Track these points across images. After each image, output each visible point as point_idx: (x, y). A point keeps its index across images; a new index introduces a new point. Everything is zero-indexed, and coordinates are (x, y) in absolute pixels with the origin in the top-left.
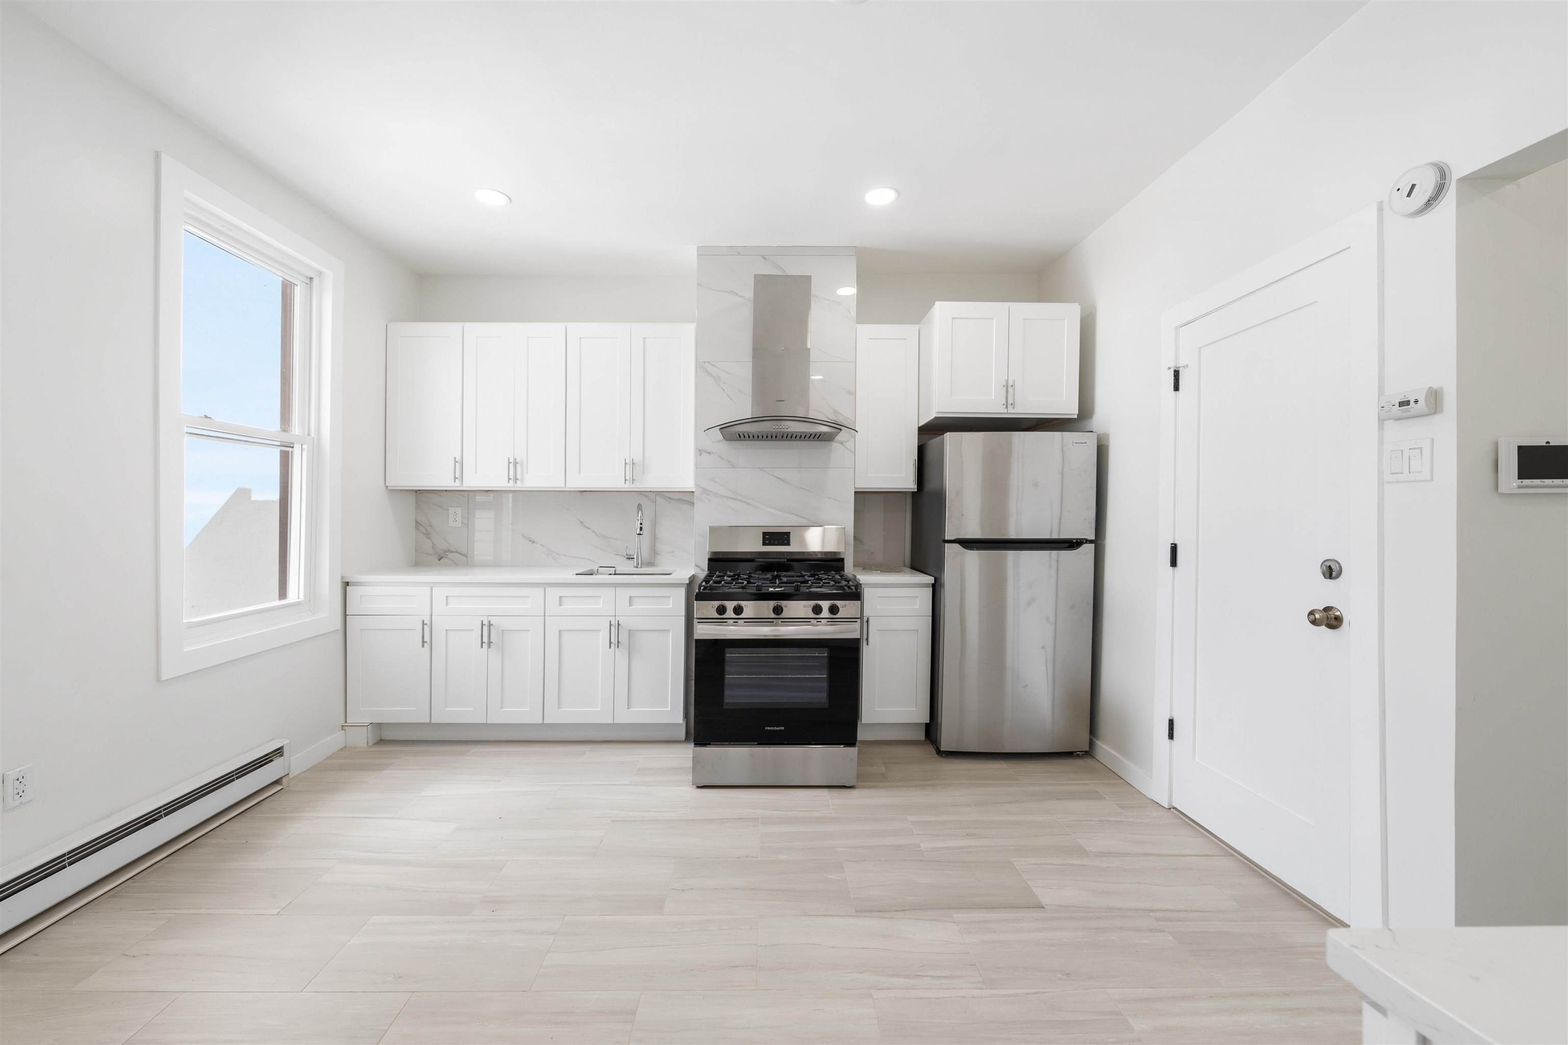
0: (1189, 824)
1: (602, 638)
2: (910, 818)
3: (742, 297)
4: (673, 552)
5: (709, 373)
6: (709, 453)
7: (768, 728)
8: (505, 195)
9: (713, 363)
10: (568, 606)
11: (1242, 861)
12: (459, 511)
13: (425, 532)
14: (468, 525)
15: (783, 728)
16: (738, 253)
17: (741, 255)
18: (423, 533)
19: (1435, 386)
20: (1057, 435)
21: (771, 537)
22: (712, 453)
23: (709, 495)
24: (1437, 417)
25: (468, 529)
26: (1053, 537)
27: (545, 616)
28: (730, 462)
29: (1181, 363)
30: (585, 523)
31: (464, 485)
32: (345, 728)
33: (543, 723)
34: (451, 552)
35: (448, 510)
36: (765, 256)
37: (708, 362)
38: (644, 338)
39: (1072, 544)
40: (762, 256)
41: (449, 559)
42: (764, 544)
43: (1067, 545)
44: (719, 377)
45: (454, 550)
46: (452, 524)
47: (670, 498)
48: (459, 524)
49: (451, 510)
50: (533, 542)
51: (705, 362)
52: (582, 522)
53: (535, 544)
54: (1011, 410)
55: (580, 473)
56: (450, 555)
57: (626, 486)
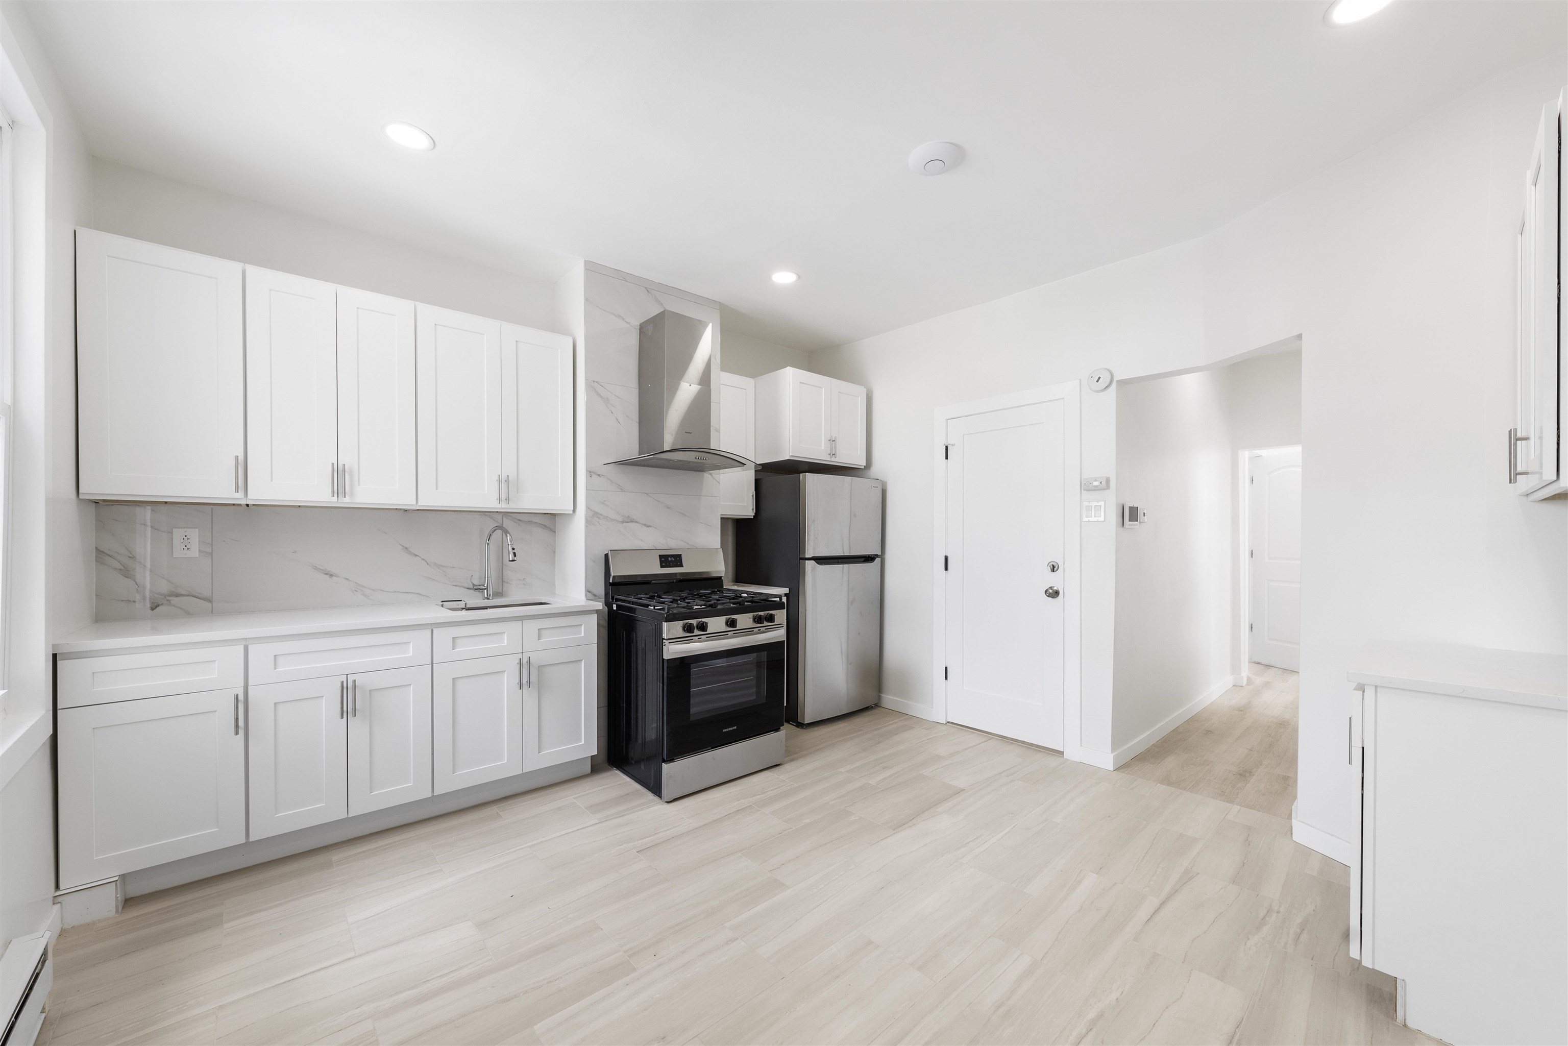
0: (962, 729)
1: (508, 680)
2: (842, 770)
3: (629, 323)
4: (524, 579)
5: (599, 395)
6: (599, 475)
7: (725, 730)
8: (432, 138)
9: (602, 384)
10: (464, 648)
11: (998, 739)
12: (194, 535)
13: (119, 566)
14: (212, 555)
15: (735, 727)
16: (624, 278)
17: (626, 281)
18: (115, 569)
19: (1108, 476)
20: (847, 479)
21: (667, 560)
22: (602, 475)
23: (599, 518)
24: (1108, 491)
25: (212, 558)
26: (845, 554)
27: (432, 664)
28: (619, 485)
29: (950, 442)
30: (410, 550)
31: (249, 497)
32: (60, 899)
33: (433, 796)
34: (178, 595)
35: (172, 533)
36: (649, 290)
37: (597, 382)
38: (517, 341)
39: (869, 559)
40: (646, 288)
41: (174, 606)
42: (662, 566)
43: (863, 559)
44: (608, 398)
45: (184, 592)
46: (178, 552)
47: (519, 520)
48: (194, 552)
49: (178, 534)
50: (332, 575)
51: (594, 382)
52: (406, 548)
53: (334, 578)
54: (833, 459)
55: (437, 489)
56: (175, 600)
57: (499, 506)
